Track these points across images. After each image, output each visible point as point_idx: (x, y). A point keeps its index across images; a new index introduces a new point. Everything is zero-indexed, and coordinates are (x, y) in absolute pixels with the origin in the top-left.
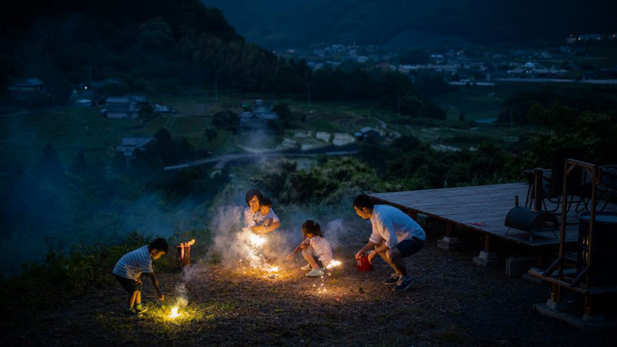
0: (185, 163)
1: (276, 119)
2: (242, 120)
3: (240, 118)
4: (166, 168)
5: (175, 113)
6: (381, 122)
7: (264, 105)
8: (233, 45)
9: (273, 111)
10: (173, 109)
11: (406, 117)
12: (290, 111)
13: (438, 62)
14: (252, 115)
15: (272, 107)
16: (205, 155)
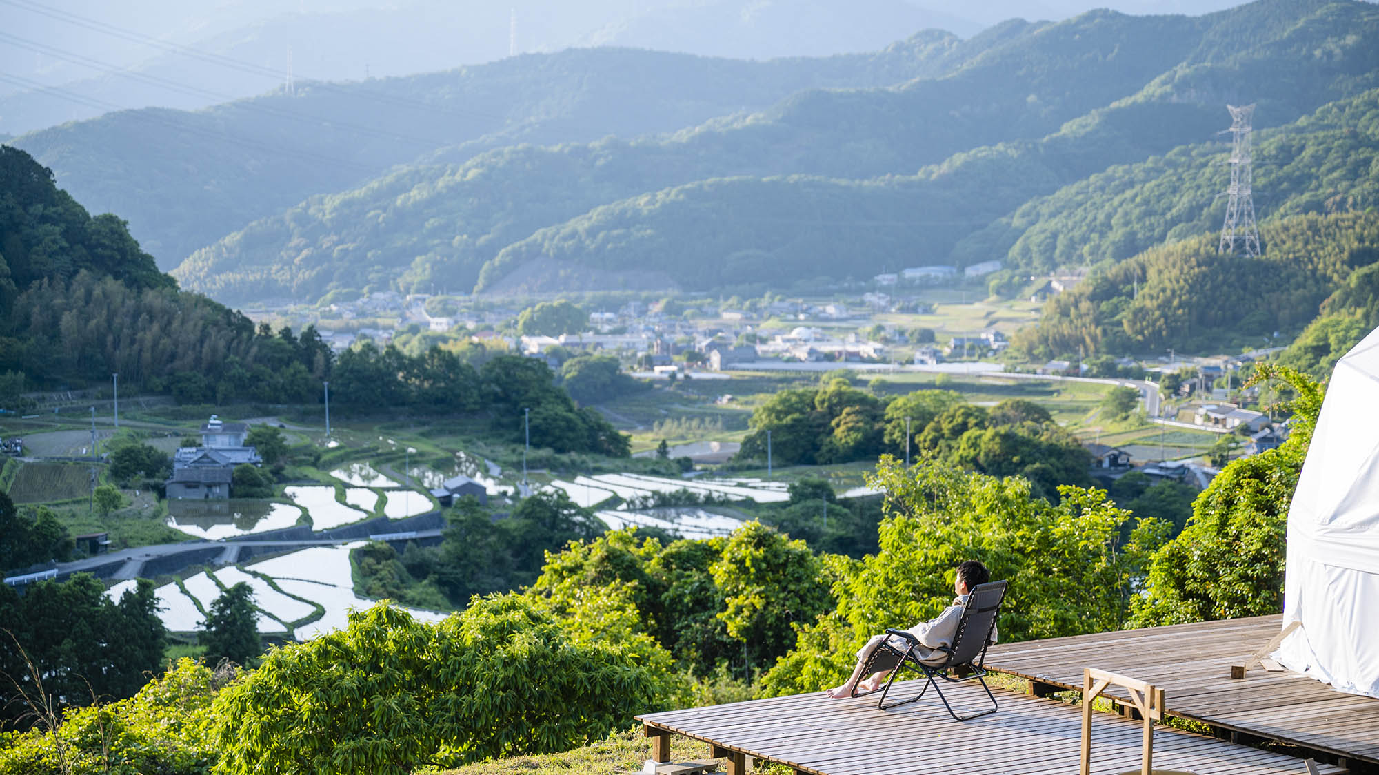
0: (51, 567)
1: (255, 464)
2: (177, 466)
3: (172, 461)
4: (7, 580)
5: (21, 454)
6: (489, 463)
7: (226, 430)
8: (151, 297)
9: (249, 444)
10: (16, 445)
11: (545, 453)
12: (285, 443)
13: (607, 328)
14: (200, 455)
15: (244, 436)
16: (94, 547)
